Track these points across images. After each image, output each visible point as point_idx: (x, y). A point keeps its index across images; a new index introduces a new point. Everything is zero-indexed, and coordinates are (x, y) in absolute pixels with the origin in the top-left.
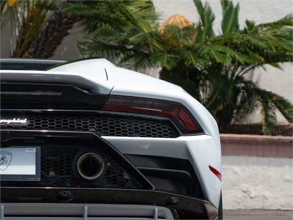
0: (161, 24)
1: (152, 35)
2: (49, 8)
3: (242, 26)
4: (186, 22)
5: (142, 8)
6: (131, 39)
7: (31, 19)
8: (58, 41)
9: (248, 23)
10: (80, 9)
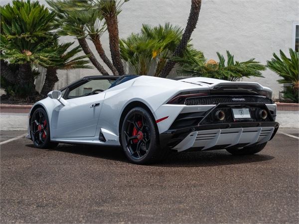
0: (206, 64)
1: (202, 67)
2: (167, 58)
3: (235, 63)
4: (215, 62)
5: (200, 58)
6: (195, 69)
7: (161, 62)
8: (170, 70)
9: (236, 62)
10: (177, 59)
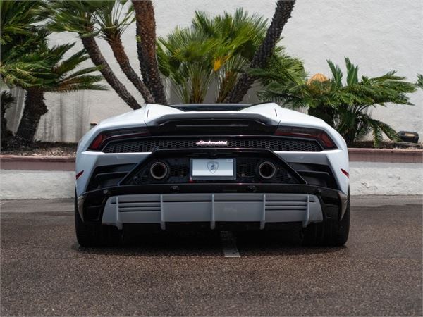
0: (309, 80)
1: (303, 86)
2: (239, 71)
3: (360, 80)
4: (325, 78)
5: (296, 70)
6: (290, 90)
7: (228, 78)
8: (245, 92)
9: (363, 78)
10: (258, 72)
